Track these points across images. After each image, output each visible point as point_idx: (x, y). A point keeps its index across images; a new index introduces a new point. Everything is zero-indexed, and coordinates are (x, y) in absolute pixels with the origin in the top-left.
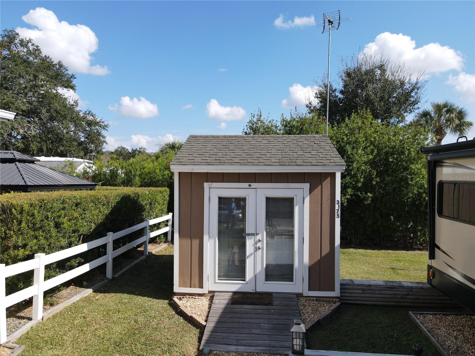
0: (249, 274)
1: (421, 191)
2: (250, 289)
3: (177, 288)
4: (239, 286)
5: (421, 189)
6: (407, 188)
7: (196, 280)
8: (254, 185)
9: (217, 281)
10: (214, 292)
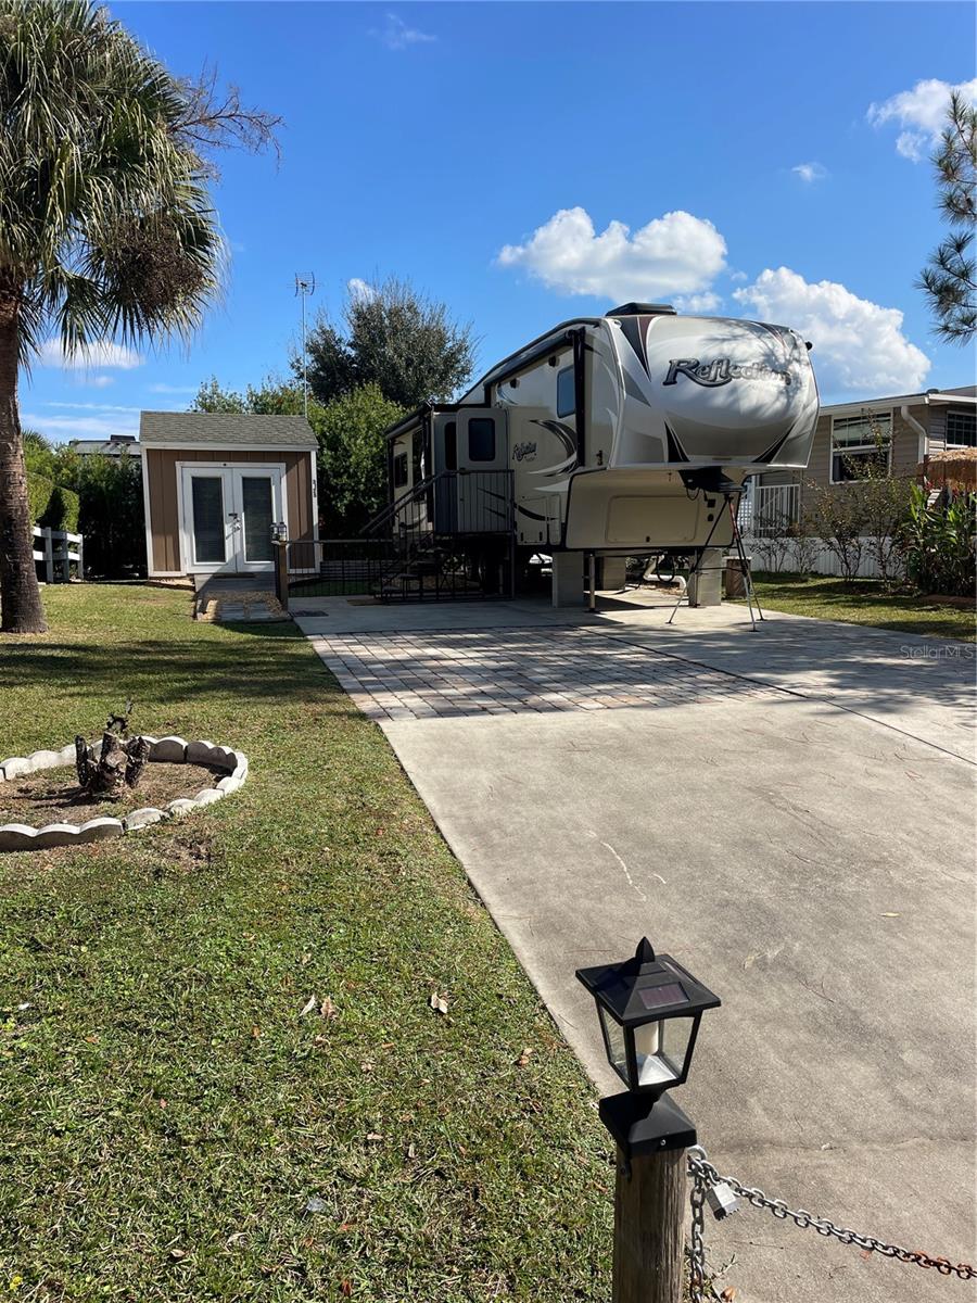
0: (229, 555)
2: (230, 570)
3: (151, 573)
4: (219, 568)
7: (172, 563)
8: (228, 464)
9: (195, 563)
10: (193, 575)
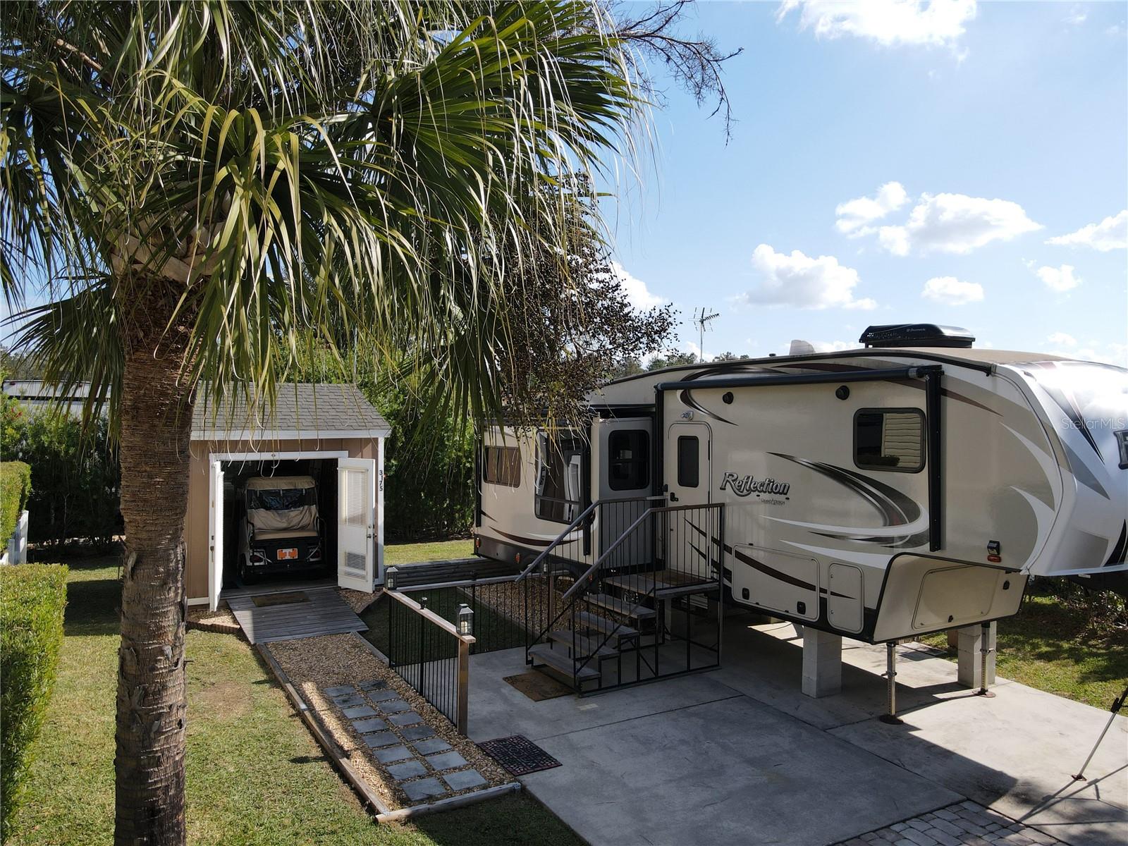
1: (460, 454)
5: (459, 451)
6: (442, 451)
